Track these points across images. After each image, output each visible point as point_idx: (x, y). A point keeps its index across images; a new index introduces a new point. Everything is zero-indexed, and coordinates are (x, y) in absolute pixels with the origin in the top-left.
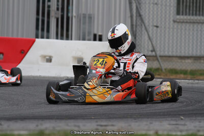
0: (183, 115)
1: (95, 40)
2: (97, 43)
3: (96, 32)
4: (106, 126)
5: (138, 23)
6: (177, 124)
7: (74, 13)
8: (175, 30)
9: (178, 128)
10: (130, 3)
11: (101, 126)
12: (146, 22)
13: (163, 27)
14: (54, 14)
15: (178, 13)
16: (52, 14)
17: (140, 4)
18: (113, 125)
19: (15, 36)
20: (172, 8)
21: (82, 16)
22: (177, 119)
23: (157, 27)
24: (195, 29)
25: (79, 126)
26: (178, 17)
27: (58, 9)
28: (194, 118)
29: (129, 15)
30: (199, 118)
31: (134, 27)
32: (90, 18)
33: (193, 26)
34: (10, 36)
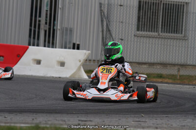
0: (143, 112)
1: (74, 48)
2: (76, 51)
3: (74, 42)
4: (86, 121)
5: (108, 36)
6: (139, 121)
7: (58, 26)
8: (138, 43)
9: (141, 125)
10: (102, 21)
11: (82, 121)
12: (114, 36)
13: (126, 40)
14: (44, 27)
15: (138, 30)
16: (42, 26)
17: (109, 22)
18: (90, 121)
19: (12, 44)
20: (133, 26)
21: (65, 29)
22: (139, 116)
23: (122, 40)
24: (154, 43)
25: (65, 121)
26: (138, 32)
27: (46, 23)
28: (152, 116)
29: (101, 30)
30: (155, 116)
31: (105, 39)
32: (71, 30)
33: (149, 40)
34: (9, 43)
